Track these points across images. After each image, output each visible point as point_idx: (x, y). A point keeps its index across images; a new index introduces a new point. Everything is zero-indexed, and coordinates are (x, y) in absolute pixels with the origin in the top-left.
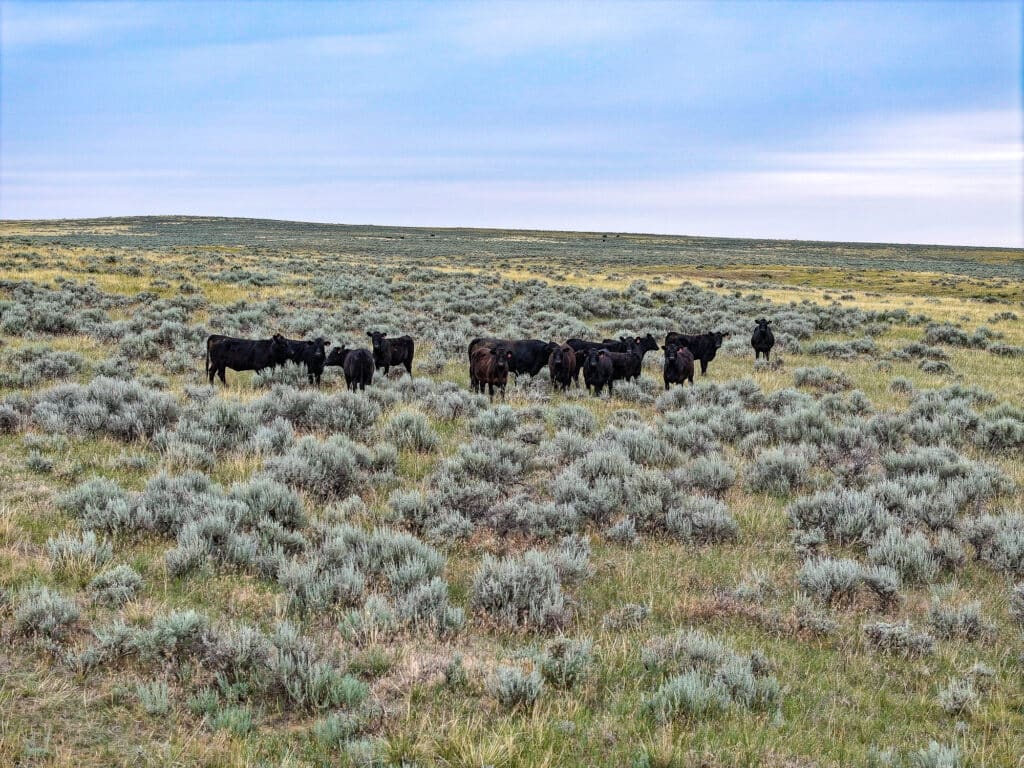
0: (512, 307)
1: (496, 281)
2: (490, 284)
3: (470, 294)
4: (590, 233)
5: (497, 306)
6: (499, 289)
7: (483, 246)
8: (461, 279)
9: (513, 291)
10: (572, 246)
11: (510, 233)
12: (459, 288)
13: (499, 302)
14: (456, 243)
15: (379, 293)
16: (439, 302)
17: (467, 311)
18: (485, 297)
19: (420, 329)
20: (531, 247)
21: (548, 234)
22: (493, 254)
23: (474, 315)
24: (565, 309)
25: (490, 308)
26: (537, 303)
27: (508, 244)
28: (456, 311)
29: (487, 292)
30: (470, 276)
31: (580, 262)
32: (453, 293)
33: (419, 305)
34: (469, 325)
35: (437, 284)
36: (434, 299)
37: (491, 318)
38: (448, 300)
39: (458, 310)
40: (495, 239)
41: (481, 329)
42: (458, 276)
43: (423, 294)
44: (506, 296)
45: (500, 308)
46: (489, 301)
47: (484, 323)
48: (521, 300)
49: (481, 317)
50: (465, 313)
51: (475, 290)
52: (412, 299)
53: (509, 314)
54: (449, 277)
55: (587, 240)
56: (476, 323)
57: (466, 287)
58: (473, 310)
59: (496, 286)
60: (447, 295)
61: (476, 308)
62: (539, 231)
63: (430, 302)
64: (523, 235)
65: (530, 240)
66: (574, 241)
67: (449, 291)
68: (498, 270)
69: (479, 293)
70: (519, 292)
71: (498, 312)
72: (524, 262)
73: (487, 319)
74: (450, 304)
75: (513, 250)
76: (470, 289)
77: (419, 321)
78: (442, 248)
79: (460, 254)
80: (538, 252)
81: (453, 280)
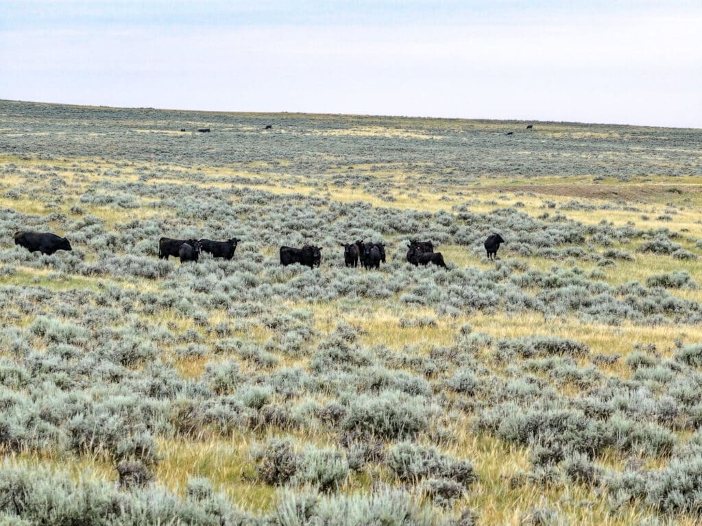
0: (334, 224)
1: (324, 203)
2: (319, 206)
3: (301, 214)
4: (482, 121)
5: (322, 225)
6: (325, 210)
7: (320, 145)
8: (292, 201)
9: (337, 212)
10: (449, 144)
11: (361, 121)
12: (292, 210)
13: (323, 221)
14: (279, 139)
15: (228, 214)
16: (277, 221)
17: (298, 228)
18: (313, 217)
19: (267, 239)
20: (389, 146)
21: (416, 123)
22: (333, 159)
23: (304, 230)
24: (374, 227)
25: (316, 226)
26: (354, 222)
27: (355, 140)
28: (290, 228)
29: (315, 214)
30: (301, 198)
31: (449, 170)
32: (287, 214)
33: (261, 223)
34: (300, 236)
35: (271, 205)
36: (273, 219)
37: (316, 233)
38: (283, 220)
39: (292, 227)
40: (337, 133)
41: (308, 239)
42: (289, 198)
43: (261, 215)
44: (330, 217)
45: (325, 226)
46: (316, 221)
47: (311, 236)
48: (343, 220)
49: (309, 233)
50: (297, 229)
51: (305, 211)
52: (254, 219)
53: (330, 231)
54: (282, 199)
55: (475, 133)
56: (305, 236)
57: (297, 209)
58: (303, 228)
59: (323, 207)
60: (283, 216)
61: (305, 226)
62: (406, 118)
63: (269, 221)
64: (381, 124)
65: (389, 133)
66: (456, 135)
67: (283, 213)
68: (331, 189)
69: (307, 214)
70: (343, 213)
71: (322, 229)
72: (374, 169)
73: (313, 234)
74: (285, 223)
75: (361, 152)
76: (301, 210)
77: (265, 234)
78: (261, 148)
79: (286, 157)
80: (396, 155)
81: (285, 202)
